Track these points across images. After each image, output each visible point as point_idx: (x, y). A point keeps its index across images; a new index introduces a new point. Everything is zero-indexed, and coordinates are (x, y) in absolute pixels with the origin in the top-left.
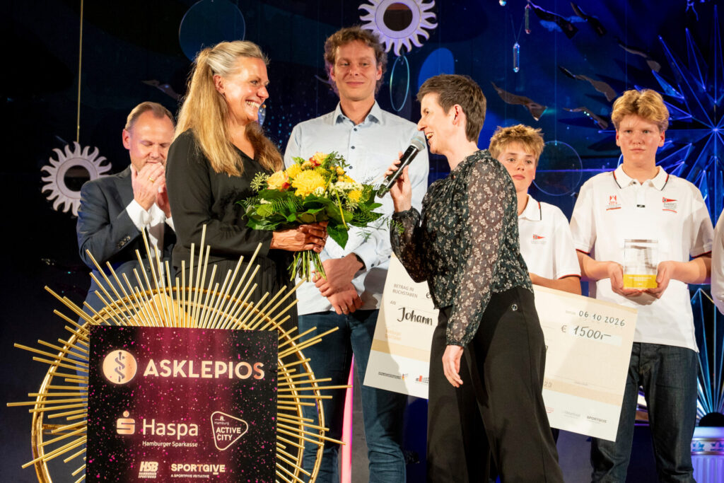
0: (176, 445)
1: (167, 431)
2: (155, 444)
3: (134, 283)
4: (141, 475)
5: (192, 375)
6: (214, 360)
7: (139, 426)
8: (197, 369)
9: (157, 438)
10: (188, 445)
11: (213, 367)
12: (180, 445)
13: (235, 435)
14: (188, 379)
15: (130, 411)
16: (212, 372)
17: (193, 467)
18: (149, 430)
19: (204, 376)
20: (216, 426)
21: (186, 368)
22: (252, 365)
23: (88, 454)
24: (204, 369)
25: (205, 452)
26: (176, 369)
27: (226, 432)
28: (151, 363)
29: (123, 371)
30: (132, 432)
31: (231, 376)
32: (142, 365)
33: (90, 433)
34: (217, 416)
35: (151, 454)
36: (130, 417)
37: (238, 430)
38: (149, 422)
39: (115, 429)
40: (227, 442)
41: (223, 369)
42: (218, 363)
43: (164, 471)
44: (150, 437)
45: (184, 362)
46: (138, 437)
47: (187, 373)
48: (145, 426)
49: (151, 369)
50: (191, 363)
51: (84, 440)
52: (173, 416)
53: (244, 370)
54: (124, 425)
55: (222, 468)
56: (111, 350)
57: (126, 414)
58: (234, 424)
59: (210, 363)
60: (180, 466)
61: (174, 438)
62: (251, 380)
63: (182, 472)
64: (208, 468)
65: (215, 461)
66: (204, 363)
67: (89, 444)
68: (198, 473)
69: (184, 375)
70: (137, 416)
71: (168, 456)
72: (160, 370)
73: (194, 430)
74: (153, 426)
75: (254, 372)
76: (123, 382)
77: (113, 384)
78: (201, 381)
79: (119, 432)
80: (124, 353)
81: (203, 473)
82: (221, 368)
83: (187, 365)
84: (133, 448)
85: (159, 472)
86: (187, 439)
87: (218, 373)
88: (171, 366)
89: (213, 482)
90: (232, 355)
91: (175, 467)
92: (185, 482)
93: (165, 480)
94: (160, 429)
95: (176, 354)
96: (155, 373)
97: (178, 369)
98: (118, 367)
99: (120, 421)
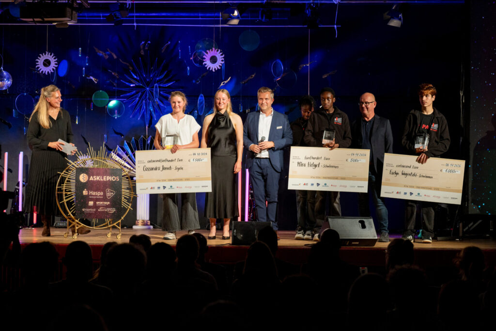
4: (89, 205)
5: (101, 180)
6: (107, 176)
7: (88, 193)
8: (103, 178)
9: (93, 196)
13: (112, 195)
15: (86, 188)
16: (106, 179)
17: (102, 203)
20: (107, 193)
22: (116, 177)
24: (104, 178)
25: (104, 199)
26: (97, 178)
27: (110, 194)
28: (91, 177)
31: (111, 180)
32: (89, 178)
33: (76, 194)
34: (107, 190)
35: (91, 199)
38: (91, 192)
40: (110, 196)
41: (109, 178)
43: (95, 203)
44: (91, 195)
46: (88, 195)
49: (91, 178)
51: (75, 196)
52: (97, 190)
53: (114, 179)
54: (85, 192)
55: (109, 203)
56: (81, 174)
57: (85, 190)
58: (112, 192)
61: (97, 196)
62: (116, 181)
63: (99, 204)
64: (105, 203)
65: (107, 201)
69: (99, 180)
70: (88, 190)
71: (96, 200)
72: (94, 179)
73: (102, 193)
75: (116, 179)
76: (85, 181)
78: (104, 181)
79: (84, 194)
80: (85, 174)
83: (100, 177)
84: (87, 198)
86: (100, 196)
87: (108, 179)
88: (96, 178)
89: (107, 206)
90: (111, 175)
91: (97, 203)
92: (100, 207)
93: (95, 206)
94: (94, 193)
95: (98, 175)
96: (92, 179)
97: (98, 178)
98: (83, 178)
99: (84, 191)
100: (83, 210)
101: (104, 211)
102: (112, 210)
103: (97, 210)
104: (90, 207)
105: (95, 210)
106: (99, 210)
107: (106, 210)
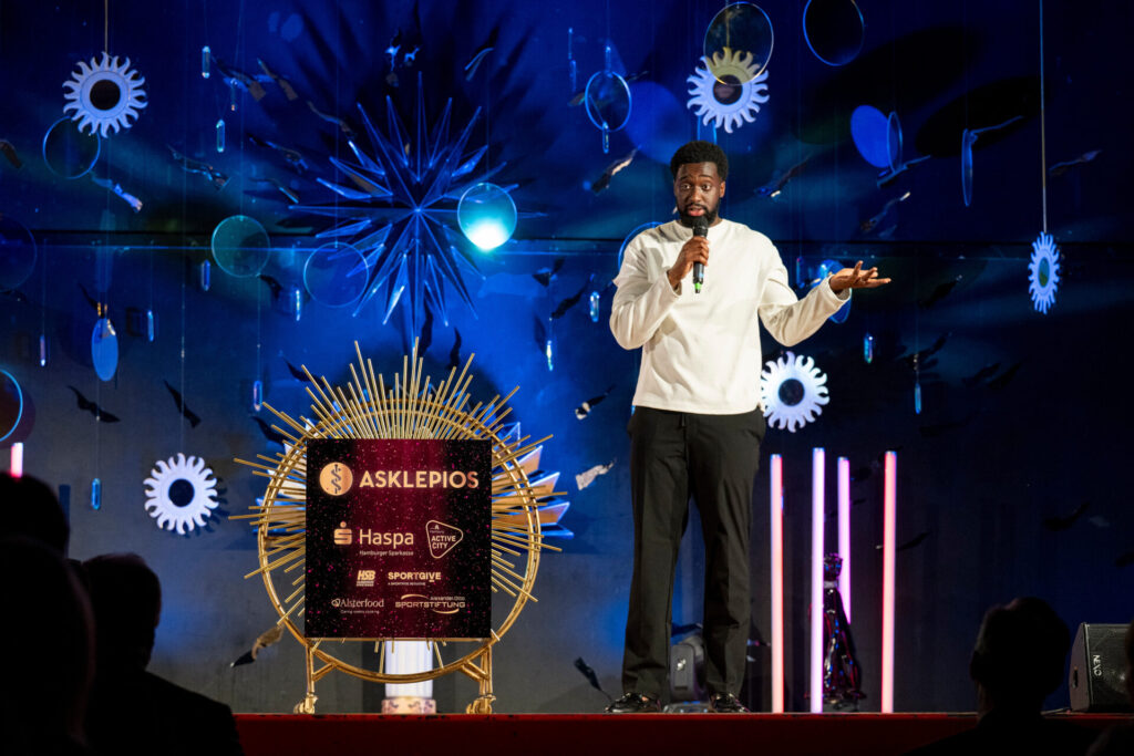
0: (392, 554)
1: (383, 540)
2: (372, 553)
3: (349, 397)
4: (359, 584)
5: (406, 485)
6: (428, 470)
7: (355, 537)
8: (412, 479)
9: (373, 547)
10: (405, 553)
11: (427, 477)
12: (397, 553)
13: (450, 543)
14: (403, 490)
15: (347, 520)
16: (427, 482)
17: (409, 575)
18: (365, 540)
19: (419, 486)
20: (431, 535)
21: (400, 479)
22: (466, 474)
23: (307, 564)
24: (419, 479)
25: (420, 559)
27: (441, 540)
28: (367, 475)
29: (339, 483)
30: (349, 542)
31: (445, 486)
32: (358, 477)
33: (308, 544)
34: (432, 525)
35: (369, 564)
36: (347, 527)
37: (453, 538)
38: (365, 532)
39: (333, 539)
40: (443, 550)
41: (436, 478)
42: (432, 473)
43: (381, 578)
44: (366, 546)
45: (398, 473)
46: (355, 546)
47: (402, 483)
48: (362, 536)
49: (367, 480)
50: (406, 473)
51: (302, 551)
52: (389, 525)
53: (458, 479)
54: (341, 536)
55: (438, 575)
56: (327, 463)
57: (343, 524)
58: (449, 532)
59: (424, 473)
60: (397, 575)
61: (390, 547)
62: (465, 488)
63: (399, 580)
64: (424, 576)
65: (431, 569)
66: (419, 473)
67: (308, 555)
68: (414, 581)
69: (399, 486)
70: (354, 526)
71: (384, 565)
72: (375, 481)
73: (410, 539)
74: (369, 536)
75: (468, 481)
76: (340, 493)
77: (329, 496)
78: (415, 490)
79: (337, 542)
80: (340, 465)
81: (419, 580)
82: (435, 477)
83: (402, 475)
84: (353, 557)
85: (376, 580)
86: (403, 548)
87: (432, 483)
88: (386, 477)
89: (431, 590)
90: (446, 465)
91: (392, 576)
92: (401, 590)
93: (383, 589)
94: (377, 539)
95: (391, 466)
96: (371, 484)
97: (393, 479)
98: (335, 479)
99: (337, 532)
100: (336, 603)
101: (419, 610)
102: (454, 605)
103: (390, 605)
104: (364, 593)
105: (380, 604)
106: (398, 605)
107: (427, 605)
